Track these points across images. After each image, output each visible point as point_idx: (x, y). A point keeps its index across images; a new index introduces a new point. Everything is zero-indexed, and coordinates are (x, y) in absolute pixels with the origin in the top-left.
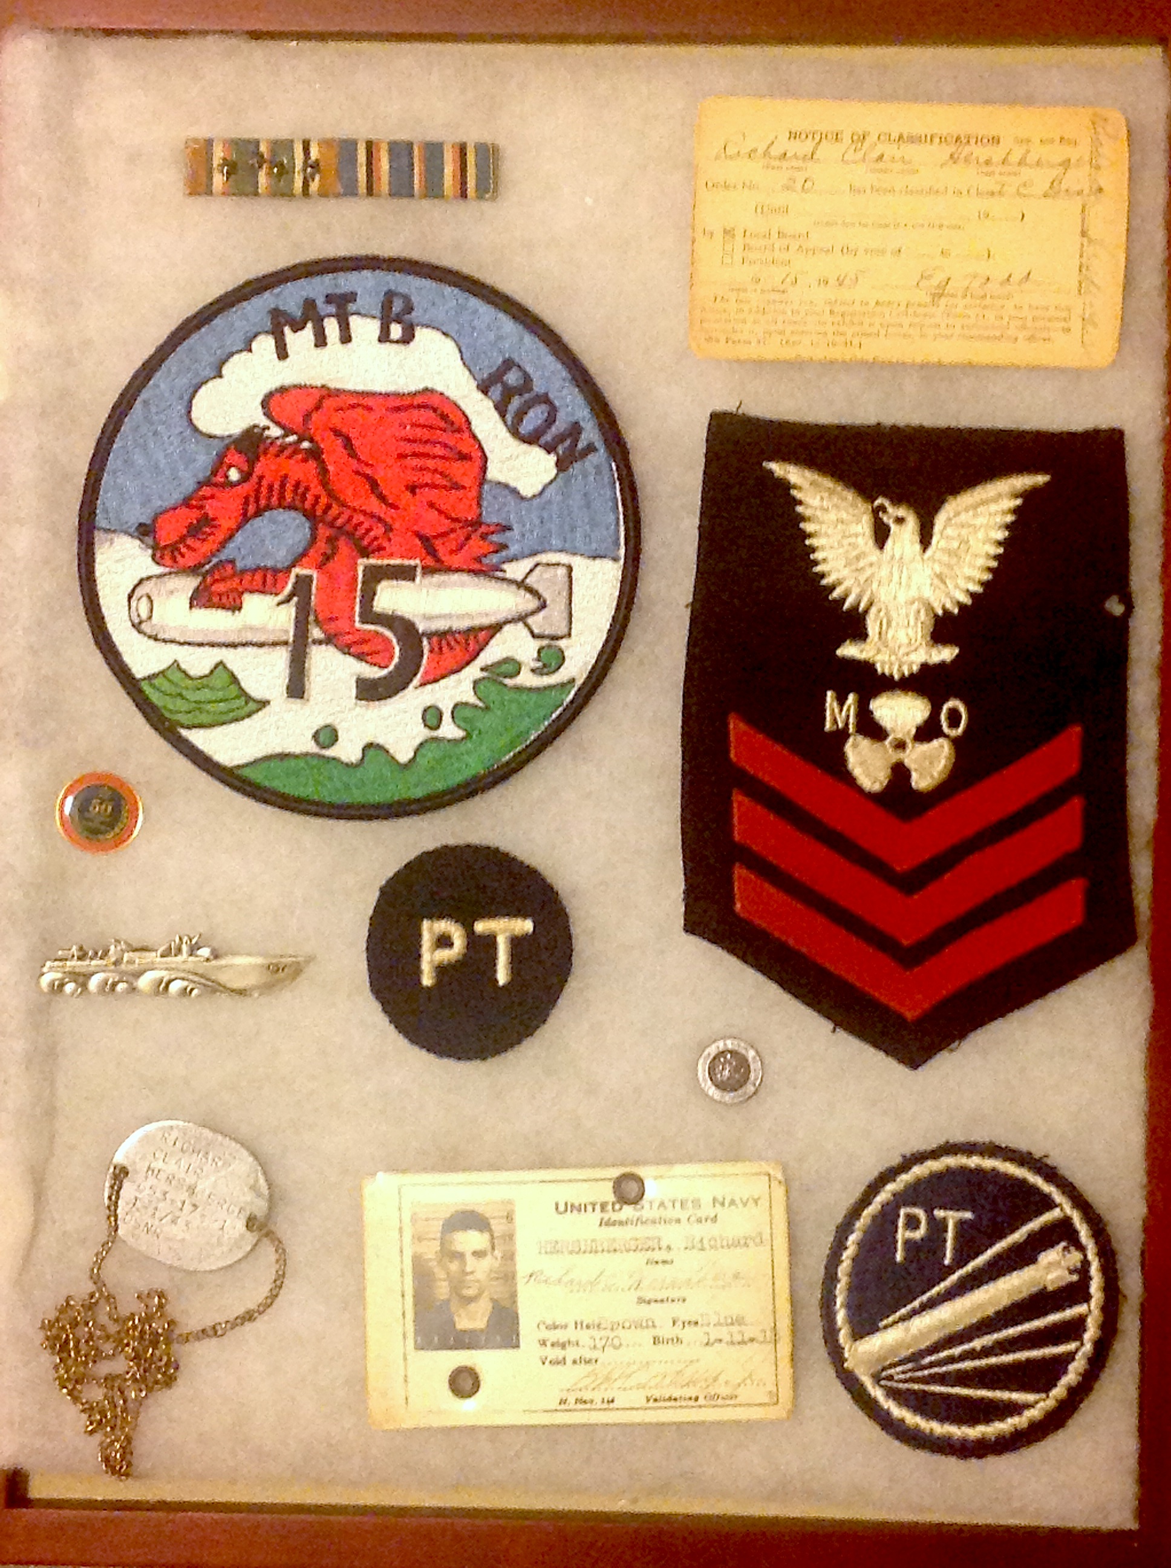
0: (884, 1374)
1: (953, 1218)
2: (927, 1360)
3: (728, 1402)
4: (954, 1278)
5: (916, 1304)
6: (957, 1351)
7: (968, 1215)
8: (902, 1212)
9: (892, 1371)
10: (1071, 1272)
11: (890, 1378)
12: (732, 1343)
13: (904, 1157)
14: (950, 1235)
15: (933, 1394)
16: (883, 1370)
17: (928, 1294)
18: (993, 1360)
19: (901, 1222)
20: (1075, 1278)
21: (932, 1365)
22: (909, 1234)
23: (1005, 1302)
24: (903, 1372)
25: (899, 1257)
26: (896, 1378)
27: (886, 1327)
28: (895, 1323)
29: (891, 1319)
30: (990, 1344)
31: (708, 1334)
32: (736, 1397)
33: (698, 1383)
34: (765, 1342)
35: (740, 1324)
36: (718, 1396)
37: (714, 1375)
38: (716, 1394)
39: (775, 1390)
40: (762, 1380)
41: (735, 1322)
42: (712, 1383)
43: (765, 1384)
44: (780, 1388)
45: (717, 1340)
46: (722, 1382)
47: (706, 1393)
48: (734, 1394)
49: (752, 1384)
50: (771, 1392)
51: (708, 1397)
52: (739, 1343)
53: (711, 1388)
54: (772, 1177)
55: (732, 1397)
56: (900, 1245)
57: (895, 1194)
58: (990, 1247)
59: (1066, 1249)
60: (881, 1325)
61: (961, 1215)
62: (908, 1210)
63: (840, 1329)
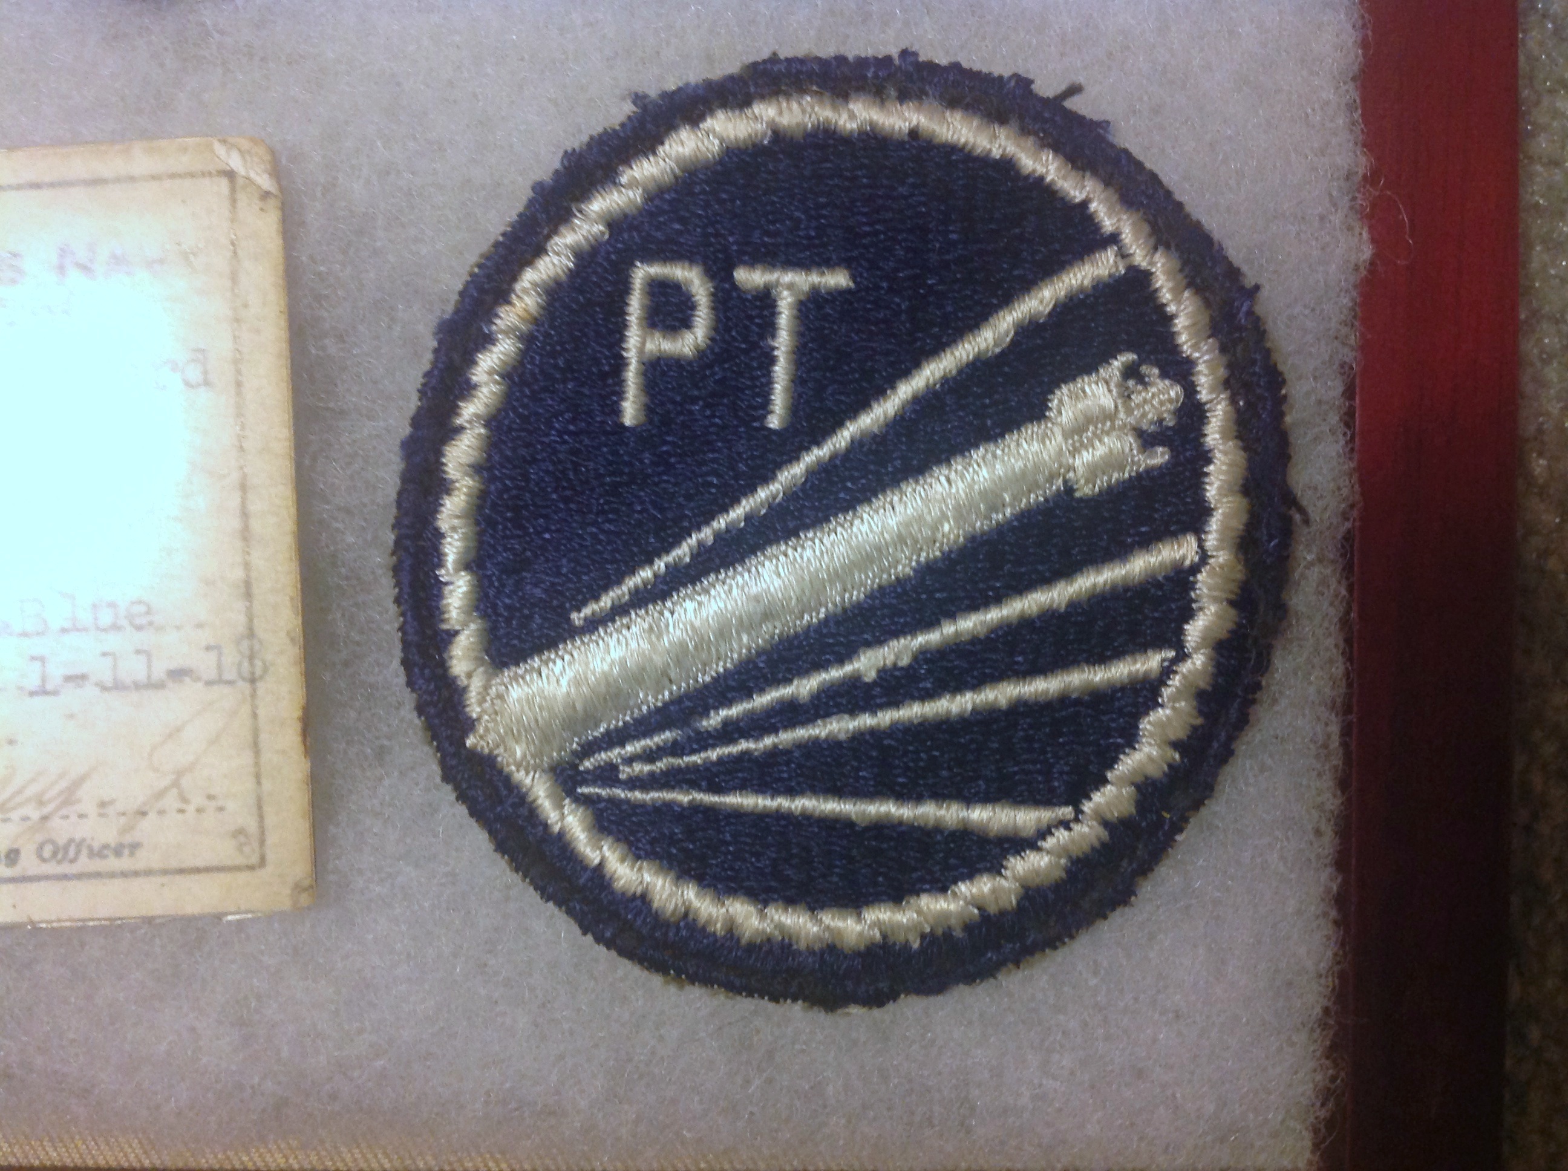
0: (588, 764)
1: (790, 287)
2: (715, 720)
3: (113, 863)
4: (793, 473)
5: (683, 552)
6: (805, 687)
7: (838, 279)
8: (642, 273)
9: (614, 754)
10: (1147, 440)
11: (608, 775)
12: (118, 686)
13: (638, 99)
14: (783, 342)
15: (737, 815)
16: (589, 749)
17: (721, 523)
18: (914, 711)
19: (635, 306)
20: (1160, 456)
21: (730, 732)
22: (662, 345)
23: (951, 532)
24: (649, 756)
25: (630, 411)
26: (625, 772)
27: (593, 625)
28: (620, 610)
29: (606, 601)
30: (905, 661)
31: (42, 660)
32: (135, 847)
33: (14, 808)
34: (220, 681)
35: (139, 628)
36: (79, 846)
37: (63, 784)
38: (71, 841)
39: (252, 826)
40: (210, 797)
41: (124, 622)
42: (59, 808)
43: (221, 809)
44: (270, 820)
45: (68, 679)
46: (88, 806)
47: (39, 838)
48: (128, 839)
49: (181, 811)
50: (239, 832)
51: (47, 851)
52: (138, 686)
53: (56, 822)
54: (240, 182)
55: (118, 852)
56: (632, 376)
57: (616, 224)
58: (905, 373)
59: (1131, 372)
60: (577, 618)
61: (815, 278)
62: (656, 270)
63: (456, 633)
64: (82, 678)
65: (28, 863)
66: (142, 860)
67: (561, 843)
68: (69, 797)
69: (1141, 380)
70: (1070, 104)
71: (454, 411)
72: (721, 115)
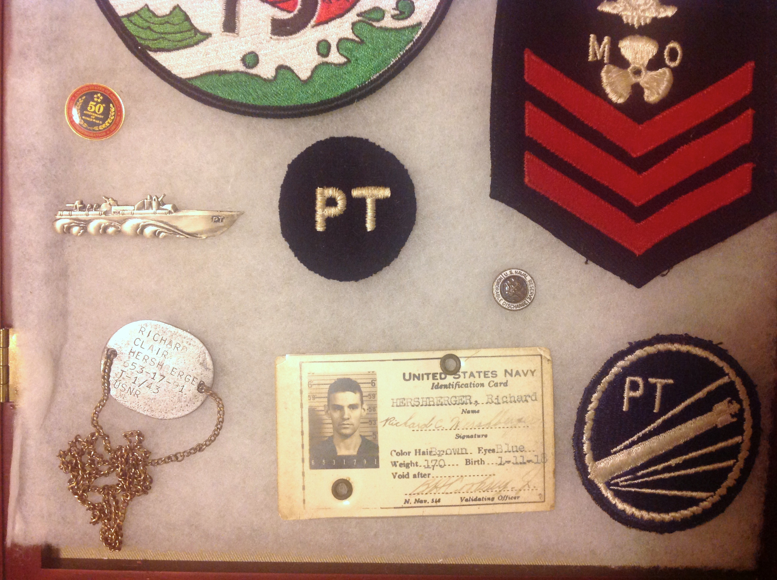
0: (613, 482)
1: (660, 383)
2: (640, 474)
3: (513, 501)
4: (660, 421)
5: (635, 438)
6: (660, 467)
7: (671, 381)
8: (628, 380)
9: (619, 480)
10: (733, 416)
11: (617, 484)
12: (517, 463)
13: (630, 343)
14: (658, 394)
15: (643, 493)
16: (613, 479)
17: (643, 432)
18: (682, 472)
19: (627, 386)
20: (735, 420)
21: (643, 476)
22: (632, 394)
23: (692, 435)
24: (626, 481)
25: (625, 408)
26: (621, 484)
27: (615, 453)
28: (621, 450)
29: (618, 448)
30: (681, 462)
31: (501, 457)
32: (518, 497)
33: (494, 489)
34: (537, 463)
35: (522, 451)
36: (507, 497)
37: (504, 484)
38: (505, 496)
39: (543, 493)
40: (535, 487)
41: (518, 450)
42: (503, 489)
43: (537, 490)
44: (547, 492)
45: (506, 462)
46: (510, 489)
47: (499, 495)
48: (517, 496)
49: (528, 490)
50: (540, 494)
51: (500, 498)
52: (521, 463)
53: (502, 492)
54: (543, 357)
55: (515, 498)
56: (625, 400)
57: (624, 368)
58: (683, 401)
59: (730, 402)
60: (612, 451)
61: (666, 381)
62: (632, 378)
63: (586, 454)
64: (510, 461)
65: (496, 501)
66: (520, 500)
67: (607, 499)
68: (505, 487)
69: (732, 403)
70: (720, 346)
71: (588, 407)
72: (647, 347)
